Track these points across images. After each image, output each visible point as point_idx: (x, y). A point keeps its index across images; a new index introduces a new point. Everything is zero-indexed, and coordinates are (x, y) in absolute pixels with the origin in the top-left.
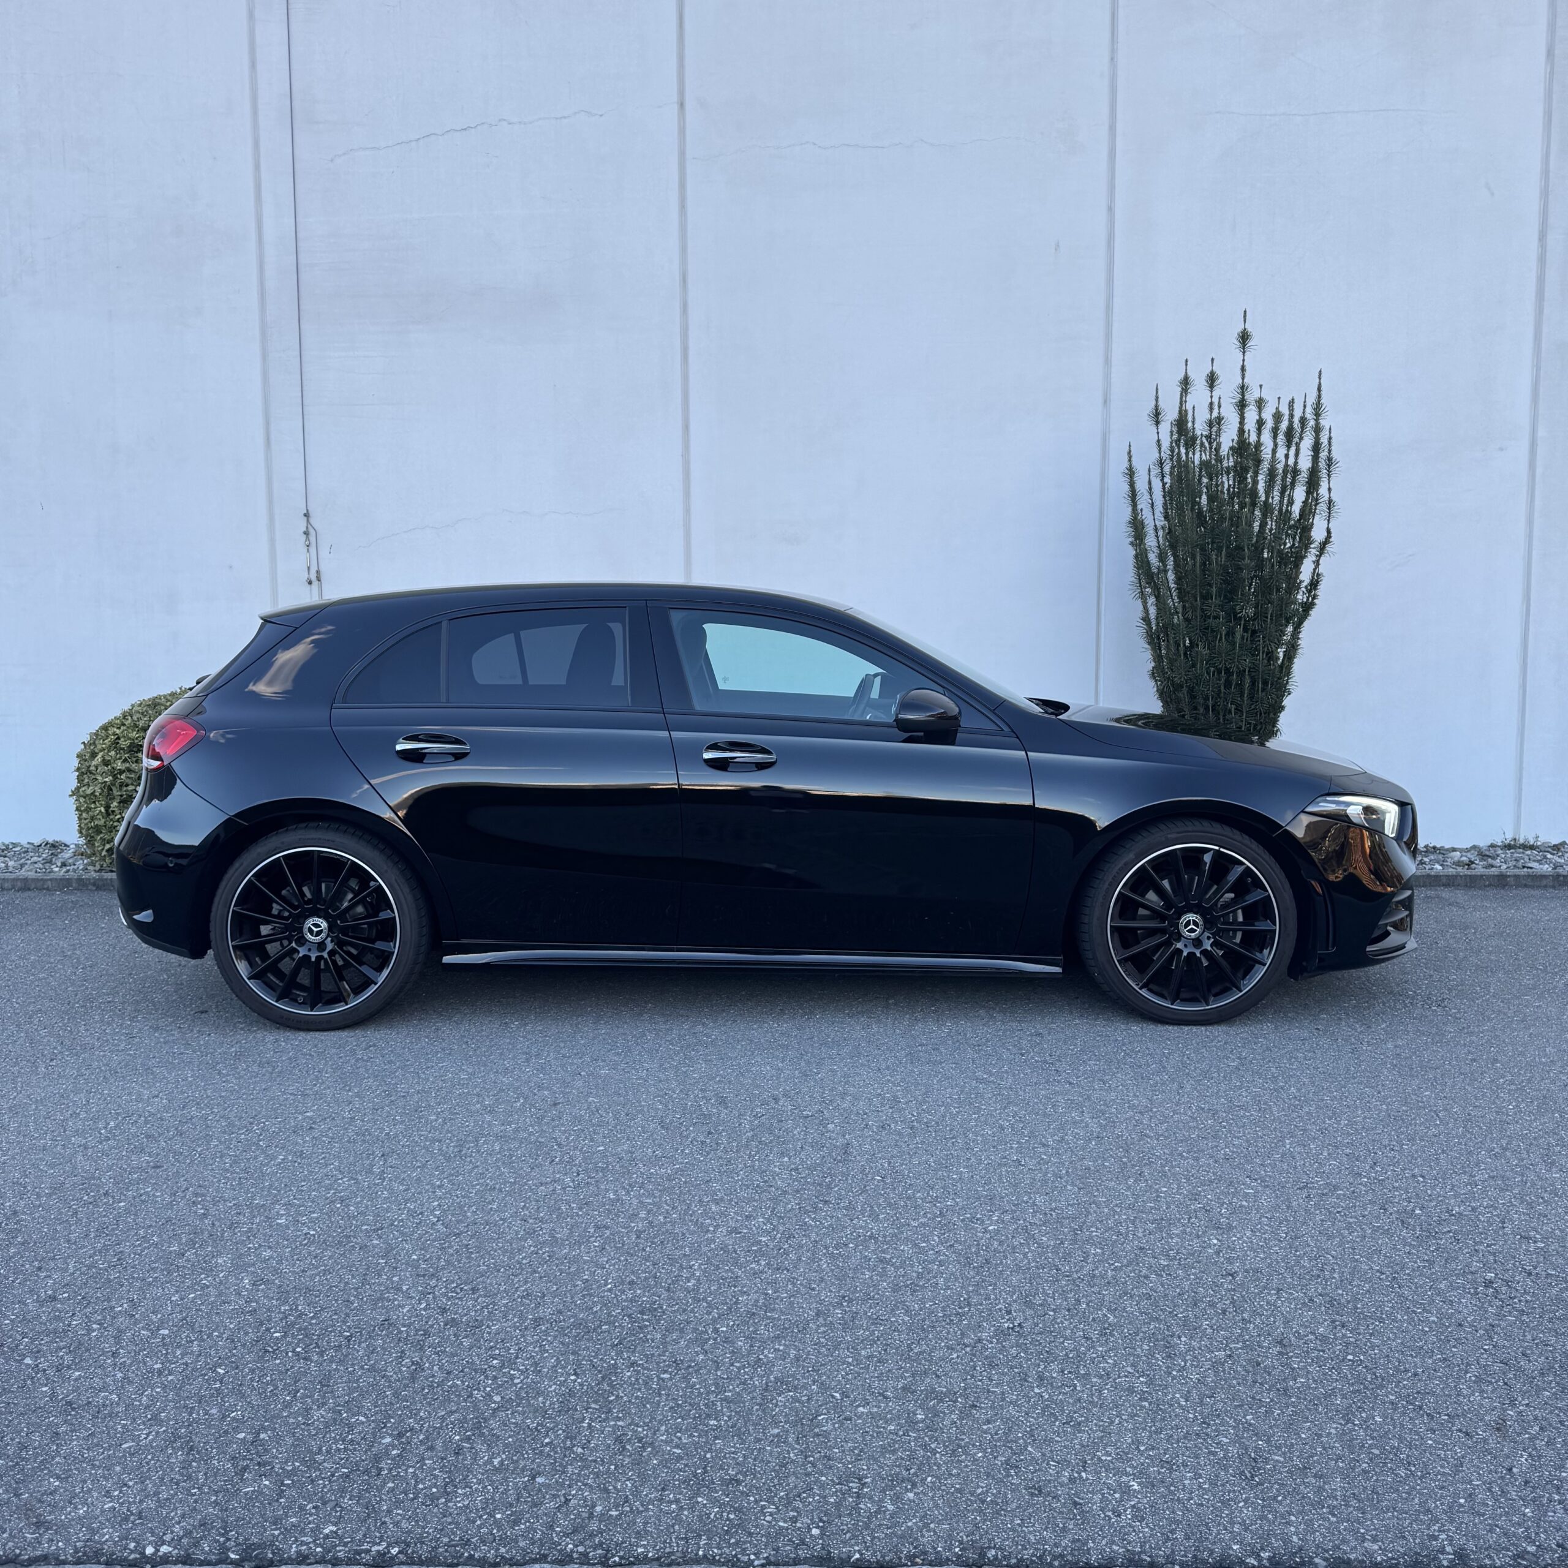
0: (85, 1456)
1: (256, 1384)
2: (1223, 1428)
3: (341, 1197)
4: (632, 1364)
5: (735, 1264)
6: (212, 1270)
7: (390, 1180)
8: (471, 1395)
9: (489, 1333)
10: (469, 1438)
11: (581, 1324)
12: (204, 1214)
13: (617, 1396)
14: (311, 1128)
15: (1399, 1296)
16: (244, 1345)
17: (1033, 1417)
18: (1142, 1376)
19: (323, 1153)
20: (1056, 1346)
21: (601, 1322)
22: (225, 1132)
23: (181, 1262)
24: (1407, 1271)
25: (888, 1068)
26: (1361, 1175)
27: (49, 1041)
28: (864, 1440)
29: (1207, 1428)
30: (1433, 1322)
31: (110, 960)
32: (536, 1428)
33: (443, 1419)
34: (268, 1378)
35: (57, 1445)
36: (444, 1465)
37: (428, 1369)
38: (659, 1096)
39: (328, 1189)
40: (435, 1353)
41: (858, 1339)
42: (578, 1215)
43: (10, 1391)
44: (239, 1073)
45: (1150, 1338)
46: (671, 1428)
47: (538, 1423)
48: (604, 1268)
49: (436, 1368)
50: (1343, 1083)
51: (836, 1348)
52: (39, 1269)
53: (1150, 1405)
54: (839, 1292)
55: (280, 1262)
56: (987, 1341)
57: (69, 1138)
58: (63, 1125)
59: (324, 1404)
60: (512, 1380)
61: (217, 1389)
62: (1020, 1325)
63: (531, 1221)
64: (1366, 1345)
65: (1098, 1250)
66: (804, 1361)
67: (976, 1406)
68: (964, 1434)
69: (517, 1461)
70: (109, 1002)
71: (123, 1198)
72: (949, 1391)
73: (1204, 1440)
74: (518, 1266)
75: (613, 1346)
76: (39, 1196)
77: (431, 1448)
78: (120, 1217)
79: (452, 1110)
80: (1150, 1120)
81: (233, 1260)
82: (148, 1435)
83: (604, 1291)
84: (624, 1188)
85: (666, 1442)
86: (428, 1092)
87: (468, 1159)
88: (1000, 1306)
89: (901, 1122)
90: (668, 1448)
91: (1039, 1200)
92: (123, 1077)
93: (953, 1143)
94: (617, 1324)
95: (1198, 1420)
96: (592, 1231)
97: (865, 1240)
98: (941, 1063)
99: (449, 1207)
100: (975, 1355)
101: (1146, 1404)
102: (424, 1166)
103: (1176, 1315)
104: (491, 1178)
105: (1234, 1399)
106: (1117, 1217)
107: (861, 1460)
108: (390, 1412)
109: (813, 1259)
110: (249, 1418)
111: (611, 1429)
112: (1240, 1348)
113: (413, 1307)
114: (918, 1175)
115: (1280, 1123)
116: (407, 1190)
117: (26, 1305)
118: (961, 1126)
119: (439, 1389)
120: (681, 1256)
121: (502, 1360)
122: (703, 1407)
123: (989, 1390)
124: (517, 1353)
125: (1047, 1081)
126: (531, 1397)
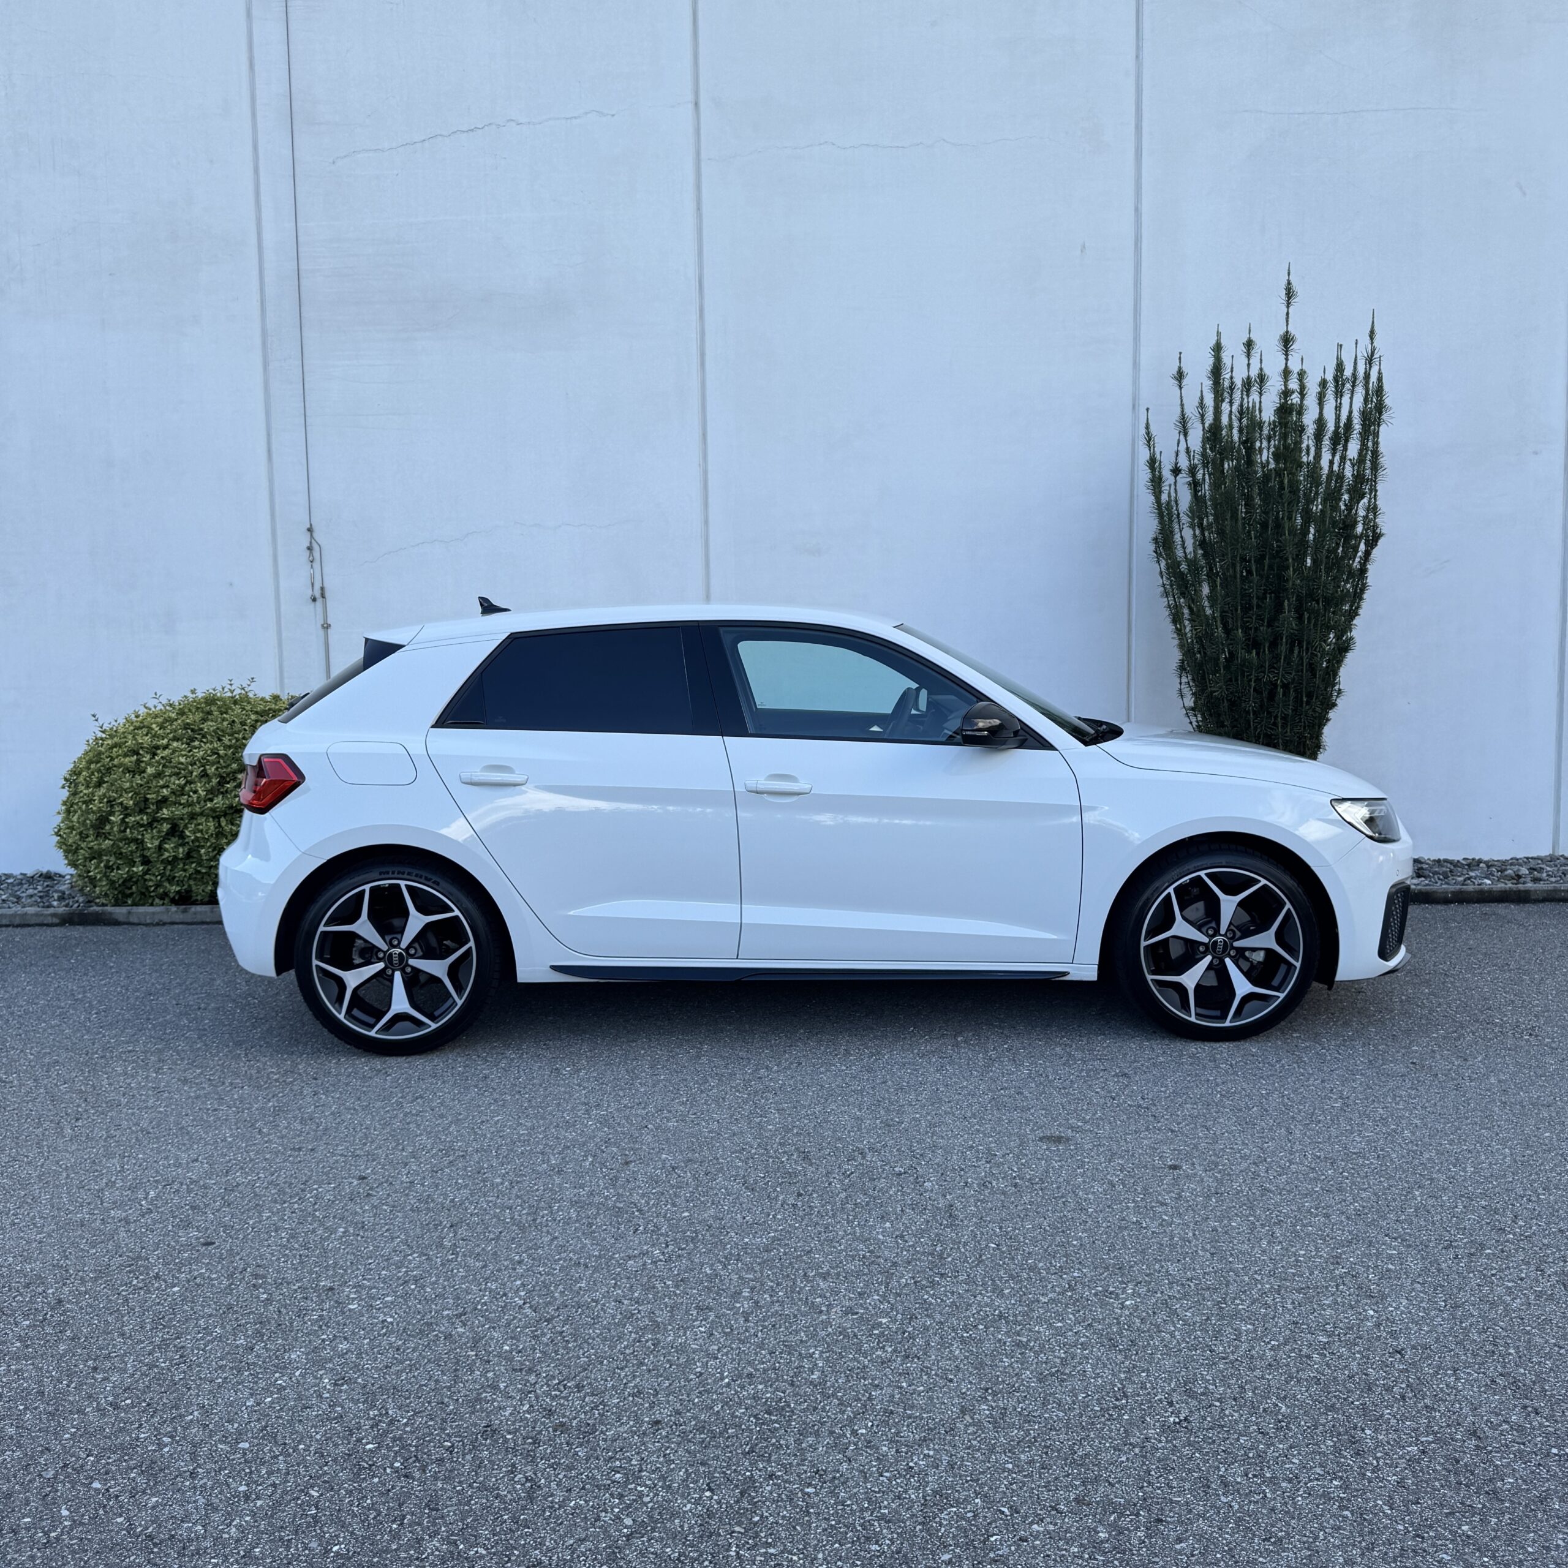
1: (356, 1509)
2: (1439, 1542)
4: (771, 1476)
5: (859, 1351)
6: (285, 1367)
7: (465, 1256)
8: (598, 1519)
9: (605, 1440)
11: (704, 1427)
12: (267, 1299)
13: (762, 1516)
14: (369, 1195)
16: (335, 1460)
17: (1227, 1533)
18: (1335, 1479)
19: (386, 1224)
20: (1232, 1444)
21: (726, 1425)
22: (276, 1202)
23: (251, 1358)
25: (974, 1116)
26: (1504, 1230)
27: (71, 1097)
29: (1422, 1542)
31: (125, 1004)
32: (678, 1559)
34: (369, 1501)
37: (545, 1486)
38: (736, 1152)
39: (399, 1267)
40: (549, 1466)
41: (1013, 1441)
42: (676, 1295)
43: (82, 1524)
44: (281, 1132)
45: (1332, 1431)
46: (829, 1555)
47: (680, 1552)
48: (717, 1358)
49: (553, 1485)
50: (1456, 1124)
51: (992, 1450)
53: (1352, 1515)
54: (980, 1383)
55: (359, 1356)
56: (1155, 1439)
57: (107, 1211)
58: (99, 1194)
59: (436, 1533)
60: (641, 1498)
61: (314, 1517)
62: (1186, 1419)
63: (626, 1302)
65: (1249, 1326)
66: (959, 1468)
67: (1161, 1521)
68: (1157, 1556)
70: (130, 1052)
71: (176, 1281)
72: (1128, 1502)
74: (622, 1357)
75: (745, 1454)
76: (83, 1281)
78: (176, 1305)
80: (1267, 1172)
81: (307, 1354)
83: (722, 1386)
84: (720, 1262)
86: (488, 1151)
87: (545, 1229)
88: (1159, 1397)
89: (1003, 1178)
91: (1173, 1268)
92: (156, 1138)
93: (1064, 1202)
94: (743, 1427)
95: (1409, 1532)
96: (695, 1313)
97: (995, 1321)
98: (1029, 1109)
99: (534, 1287)
100: (1145, 1457)
101: (1346, 1513)
102: (497, 1239)
103: (1352, 1403)
104: (573, 1251)
105: (1442, 1506)
106: (1259, 1286)
108: (511, 1542)
109: (943, 1344)
110: (355, 1552)
111: (763, 1559)
112: (1432, 1442)
113: (515, 1410)
114: (1034, 1241)
115: (1404, 1172)
116: (485, 1266)
117: (85, 1414)
118: (1068, 1183)
119: (561, 1512)
120: (798, 1342)
121: (625, 1474)
122: (859, 1528)
123: (1171, 1500)
124: (640, 1465)
125: (1147, 1129)
126: (666, 1519)
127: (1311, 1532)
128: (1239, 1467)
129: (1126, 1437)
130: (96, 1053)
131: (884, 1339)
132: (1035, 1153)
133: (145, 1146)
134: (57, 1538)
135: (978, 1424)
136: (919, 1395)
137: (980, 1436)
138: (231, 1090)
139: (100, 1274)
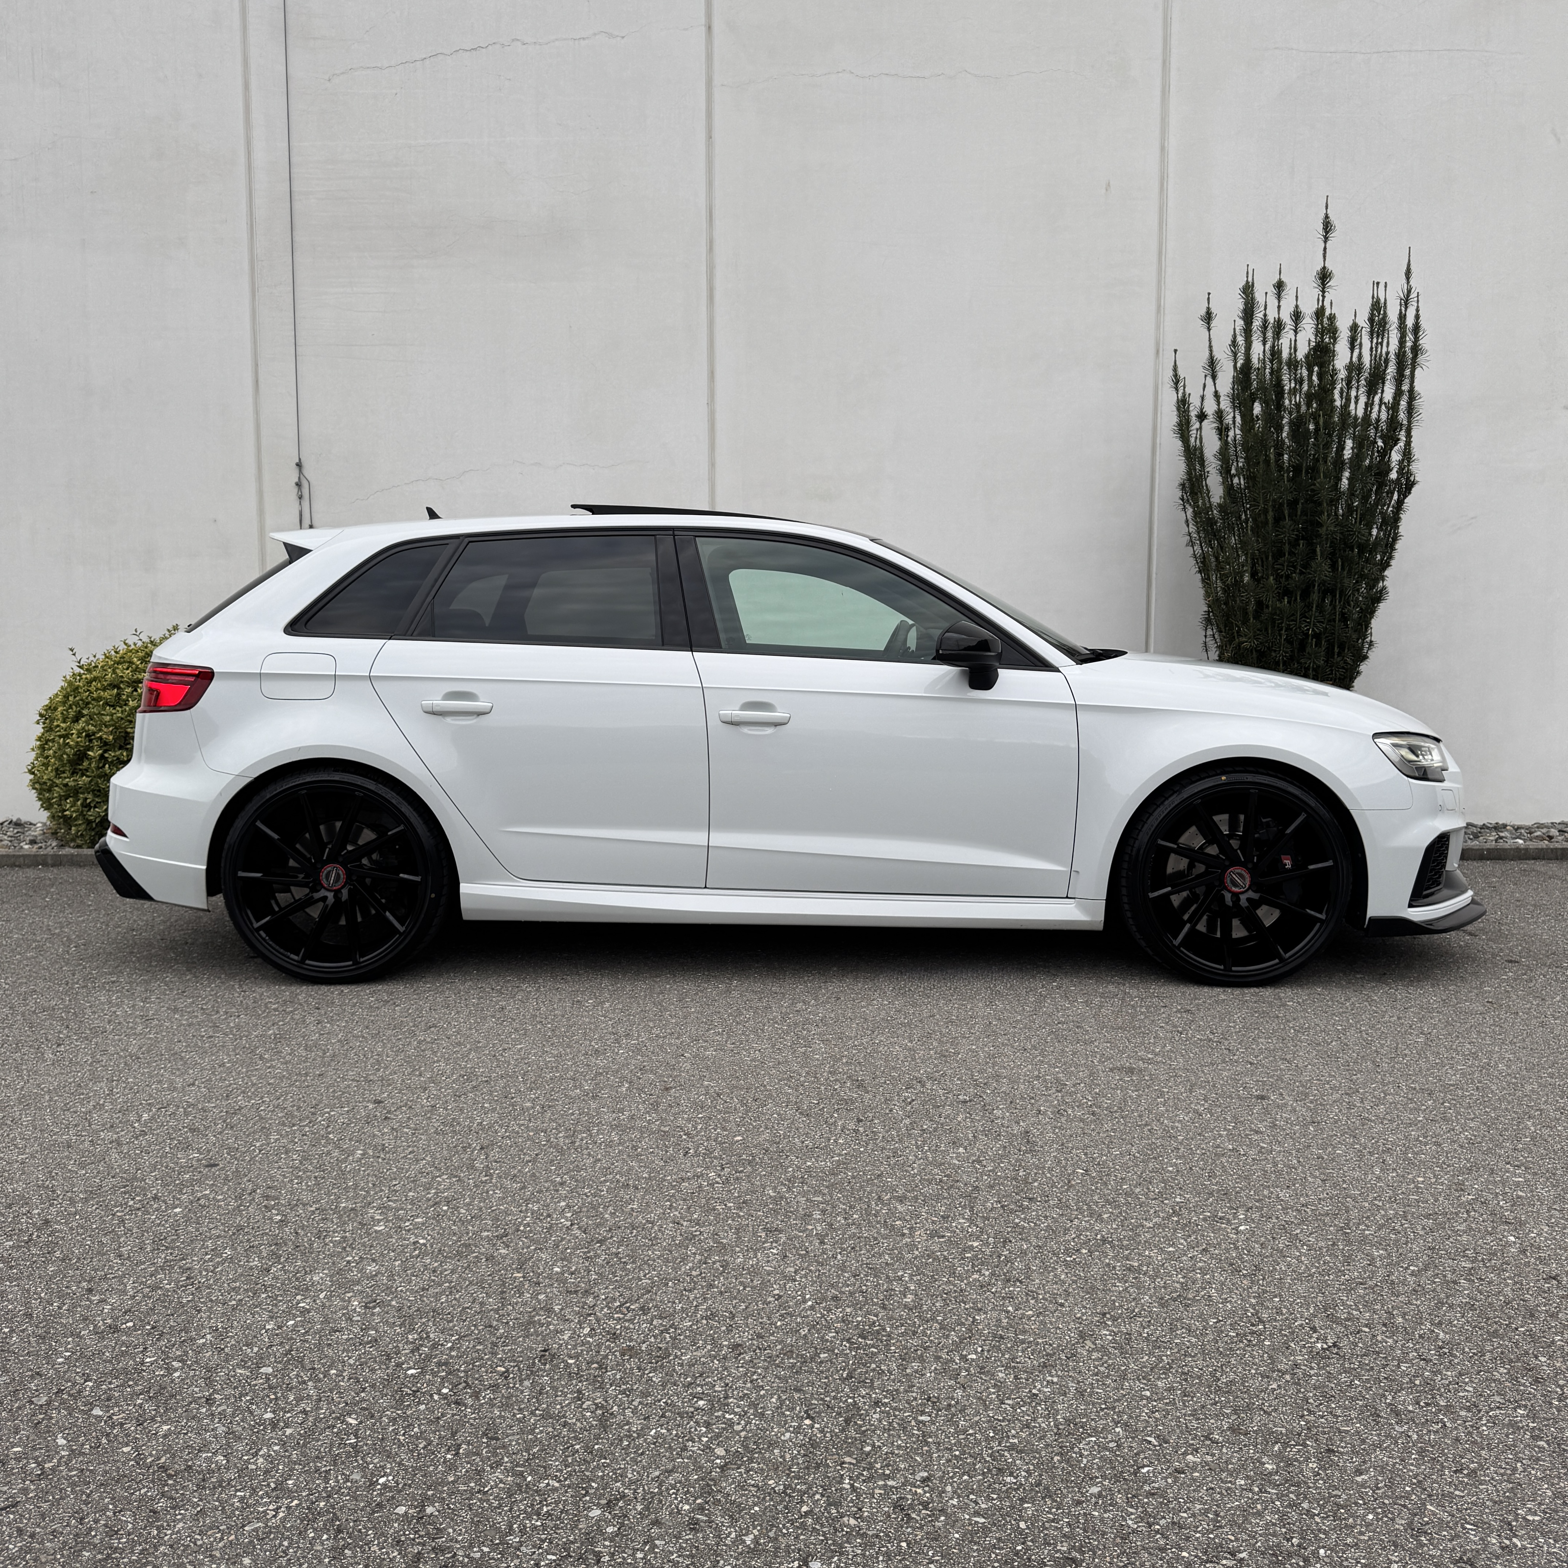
0: (199, 1543)
1: (402, 1438)
3: (446, 1198)
4: (877, 1403)
6: (307, 1289)
7: (500, 1177)
9: (682, 1365)
10: (701, 1509)
11: (792, 1352)
12: (281, 1221)
13: (873, 1446)
14: (386, 1118)
16: (373, 1386)
18: (1519, 1407)
19: (409, 1146)
20: (1393, 1371)
21: (816, 1349)
22: (284, 1124)
23: (268, 1280)
25: (1034, 1047)
27: (51, 1024)
28: (1212, 1500)
31: (106, 938)
32: (785, 1492)
33: (659, 1481)
34: (416, 1430)
35: (158, 1528)
36: (681, 1547)
37: (619, 1413)
38: (784, 1079)
39: (427, 1189)
40: (623, 1392)
42: (739, 1217)
43: (82, 1454)
44: (284, 1058)
45: (1501, 1359)
46: (959, 1488)
47: (784, 1485)
52: (90, 1290)
54: (1095, 1308)
55: (391, 1278)
56: (1306, 1366)
57: (97, 1132)
58: (86, 1117)
59: (499, 1464)
60: (731, 1426)
61: (353, 1446)
62: (1335, 1345)
66: (1090, 1395)
67: (1333, 1451)
69: (776, 1539)
70: (113, 982)
71: (177, 1202)
72: (1290, 1431)
74: (688, 1279)
75: (843, 1380)
76: (72, 1202)
77: (656, 1523)
78: (179, 1225)
79: (548, 1095)
80: (1362, 1102)
81: (331, 1276)
82: (277, 1510)
83: (806, 1310)
84: (782, 1184)
85: (960, 1508)
86: (514, 1076)
87: (586, 1151)
88: (1299, 1322)
89: (1078, 1107)
90: (967, 1517)
91: (1283, 1194)
92: (147, 1063)
93: (1149, 1130)
94: (836, 1351)
96: (763, 1235)
97: (1098, 1245)
98: (1092, 1042)
100: (1298, 1384)
101: (1541, 1443)
102: (534, 1161)
103: (1517, 1329)
106: (1382, 1212)
107: (1221, 1527)
108: (587, 1474)
110: (405, 1485)
111: (882, 1492)
113: (575, 1333)
114: (1125, 1167)
115: (1509, 1103)
116: (524, 1187)
117: (81, 1338)
118: (1150, 1112)
119: (641, 1441)
120: (883, 1265)
122: (988, 1459)
123: (1338, 1429)
124: (725, 1391)
125: (1224, 1061)
126: (763, 1448)
127: (1507, 1463)
128: (1408, 1394)
129: (1271, 1363)
130: (77, 983)
131: (977, 1263)
132: (1108, 1083)
133: (135, 1071)
134: (53, 1469)
135: (1103, 1349)
136: (1029, 1319)
137: (1106, 1362)
138: (226, 1019)
139: (91, 1194)
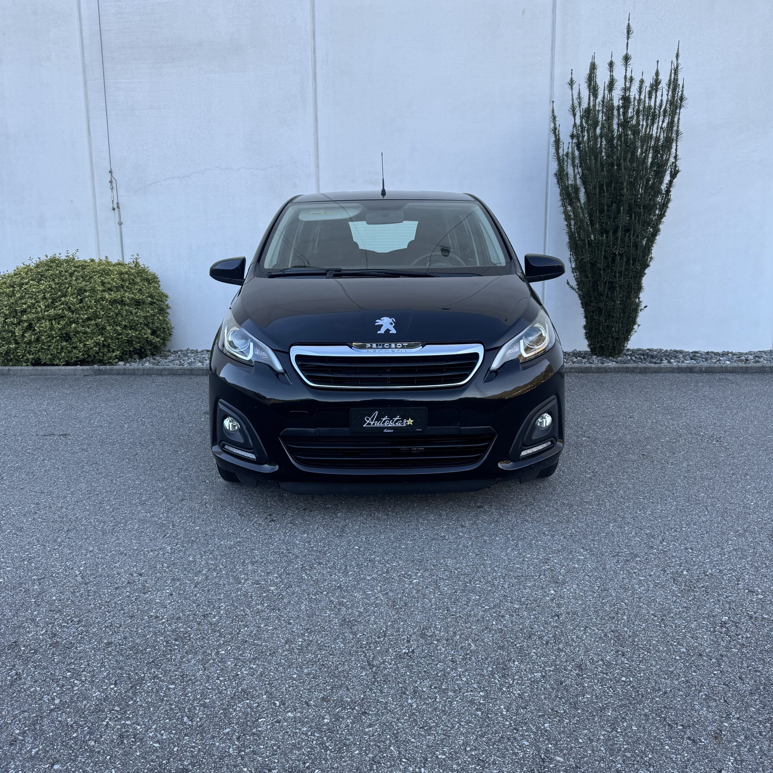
2: (527, 734)
3: (30, 557)
4: (154, 677)
5: (249, 606)
7: (64, 547)
9: (75, 653)
10: (24, 733)
11: (134, 647)
13: (135, 701)
14: (35, 513)
15: (664, 633)
18: (483, 691)
19: (34, 529)
20: (432, 667)
21: (148, 645)
24: (672, 615)
26: (653, 547)
29: (516, 733)
30: (683, 652)
32: (71, 726)
33: (15, 716)
37: (24, 678)
39: (25, 552)
40: (34, 667)
41: (305, 661)
48: (166, 608)
53: (482, 714)
56: (388, 662)
60: (73, 687)
63: (135, 575)
64: (635, 670)
65: (477, 597)
68: (351, 735)
69: (48, 751)
73: (512, 743)
83: (159, 624)
85: (151, 738)
90: (151, 743)
91: (450, 562)
94: (157, 648)
95: (511, 726)
96: (169, 582)
97: (335, 589)
99: (90, 565)
101: (479, 713)
104: (124, 546)
105: (539, 710)
106: (494, 574)
109: (298, 603)
112: (552, 671)
113: (36, 633)
114: (381, 546)
115: (609, 513)
116: (72, 553)
119: (23, 694)
120: (217, 600)
121: (74, 673)
123: (378, 700)
124: (85, 668)
126: (79, 701)
127: (452, 724)
128: (429, 681)
131: (266, 599)
136: (267, 632)
137: (288, 657)
